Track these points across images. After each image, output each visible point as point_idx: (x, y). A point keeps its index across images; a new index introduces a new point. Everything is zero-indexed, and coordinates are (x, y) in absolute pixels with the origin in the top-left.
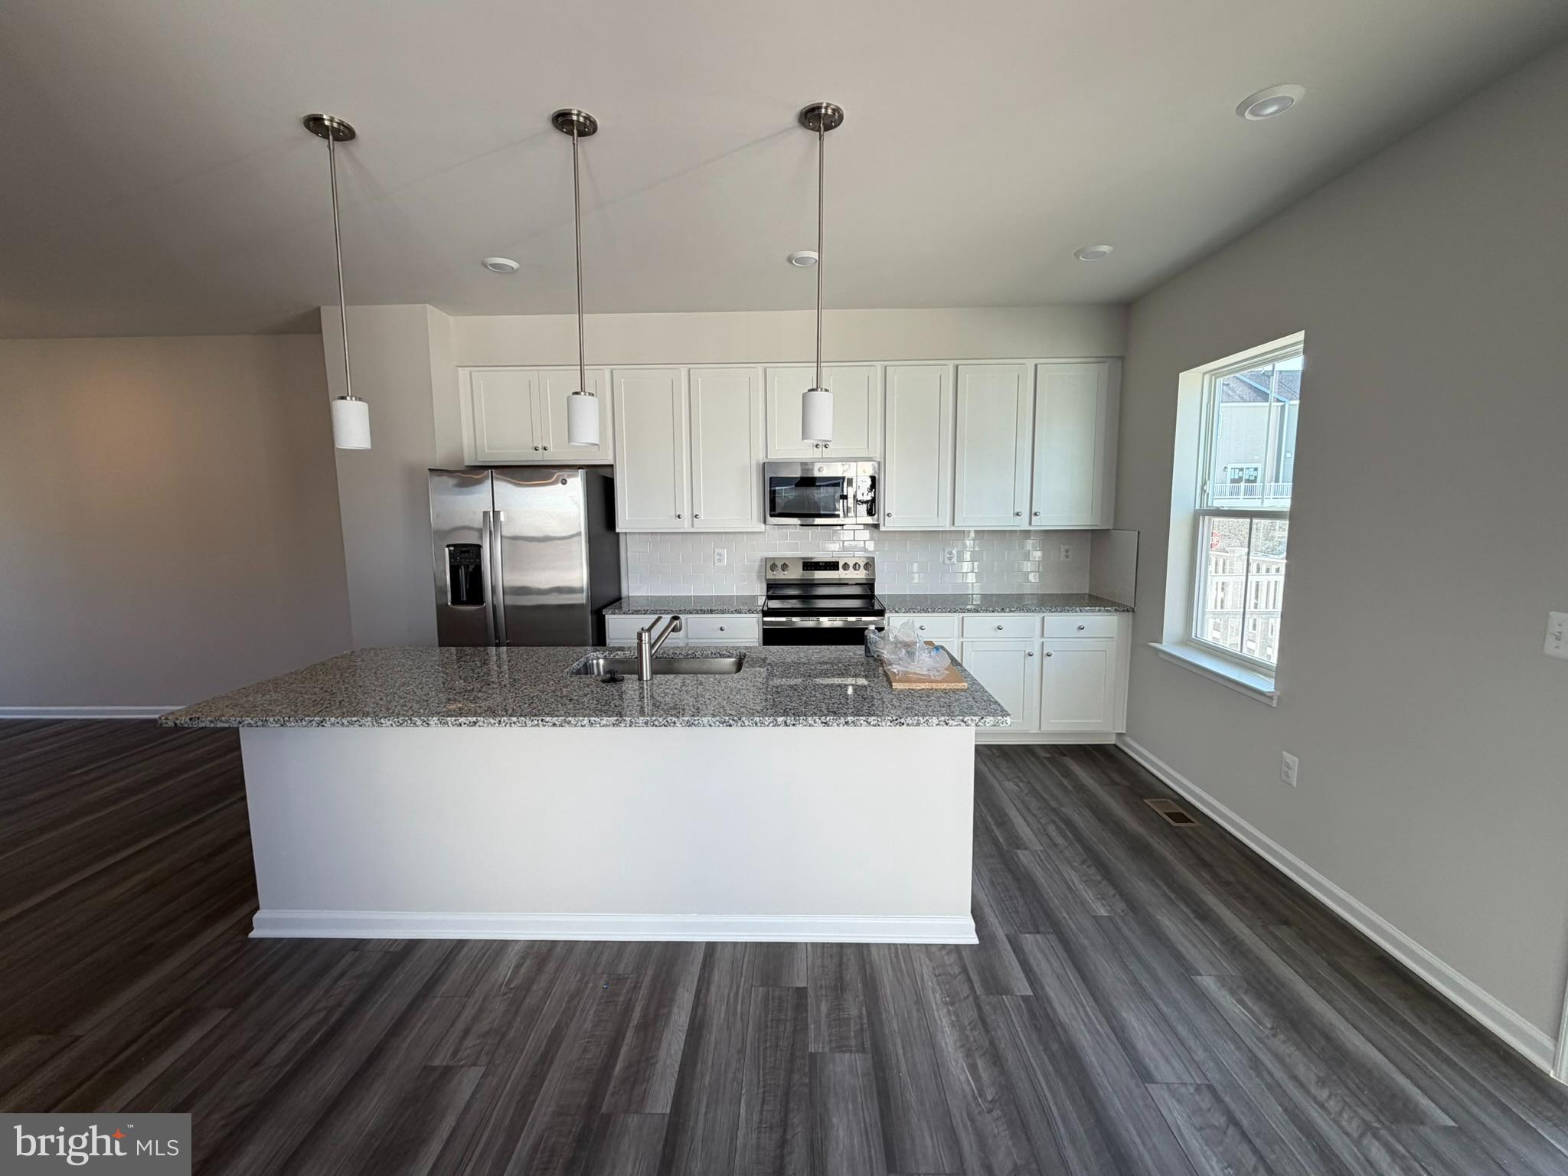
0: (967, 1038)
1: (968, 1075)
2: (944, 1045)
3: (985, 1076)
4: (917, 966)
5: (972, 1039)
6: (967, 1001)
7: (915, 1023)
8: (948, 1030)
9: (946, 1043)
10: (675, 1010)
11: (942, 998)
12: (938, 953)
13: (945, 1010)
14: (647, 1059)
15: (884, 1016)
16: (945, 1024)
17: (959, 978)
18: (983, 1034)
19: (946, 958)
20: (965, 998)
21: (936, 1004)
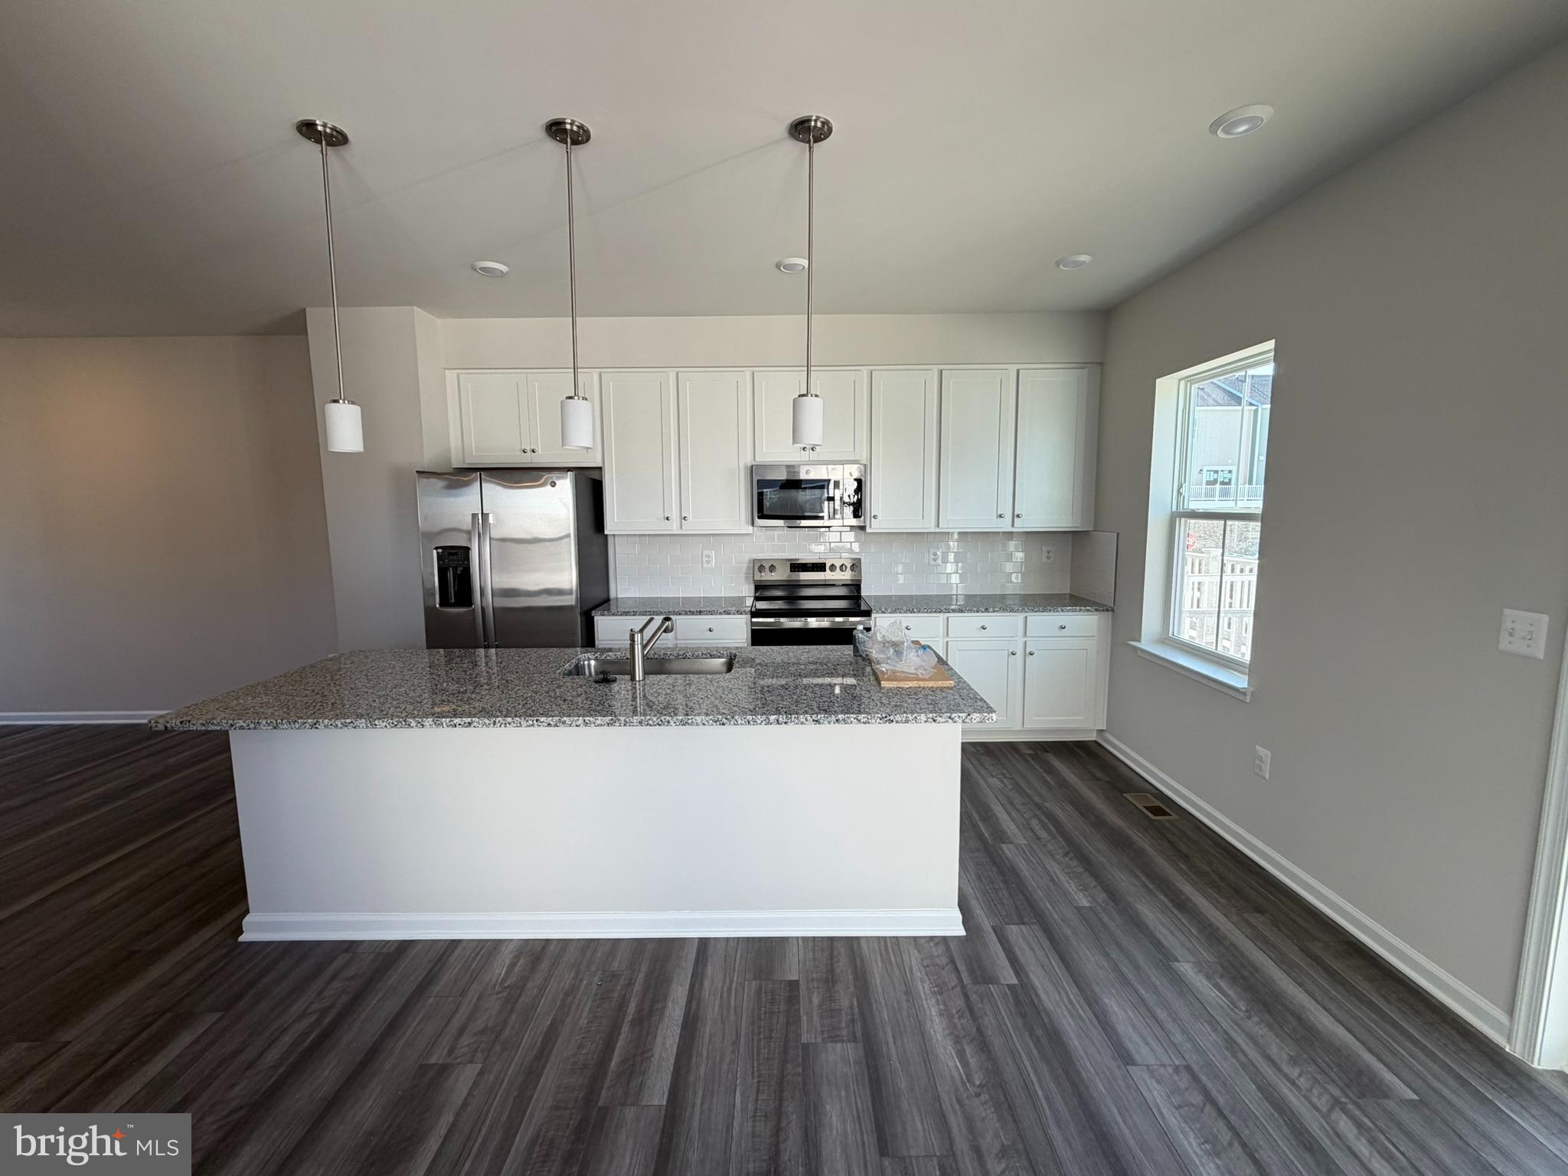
0: (955, 1025)
1: (957, 1061)
2: (932, 1033)
3: (973, 1061)
4: (905, 957)
5: (959, 1027)
6: (955, 990)
7: (905, 1013)
8: (937, 1020)
9: (935, 1032)
10: (670, 1005)
11: (930, 988)
12: (926, 945)
13: (933, 1000)
14: (643, 1053)
15: (874, 1006)
16: (933, 1013)
17: (946, 968)
18: (971, 1021)
19: (934, 949)
20: (953, 988)
21: (925, 993)
